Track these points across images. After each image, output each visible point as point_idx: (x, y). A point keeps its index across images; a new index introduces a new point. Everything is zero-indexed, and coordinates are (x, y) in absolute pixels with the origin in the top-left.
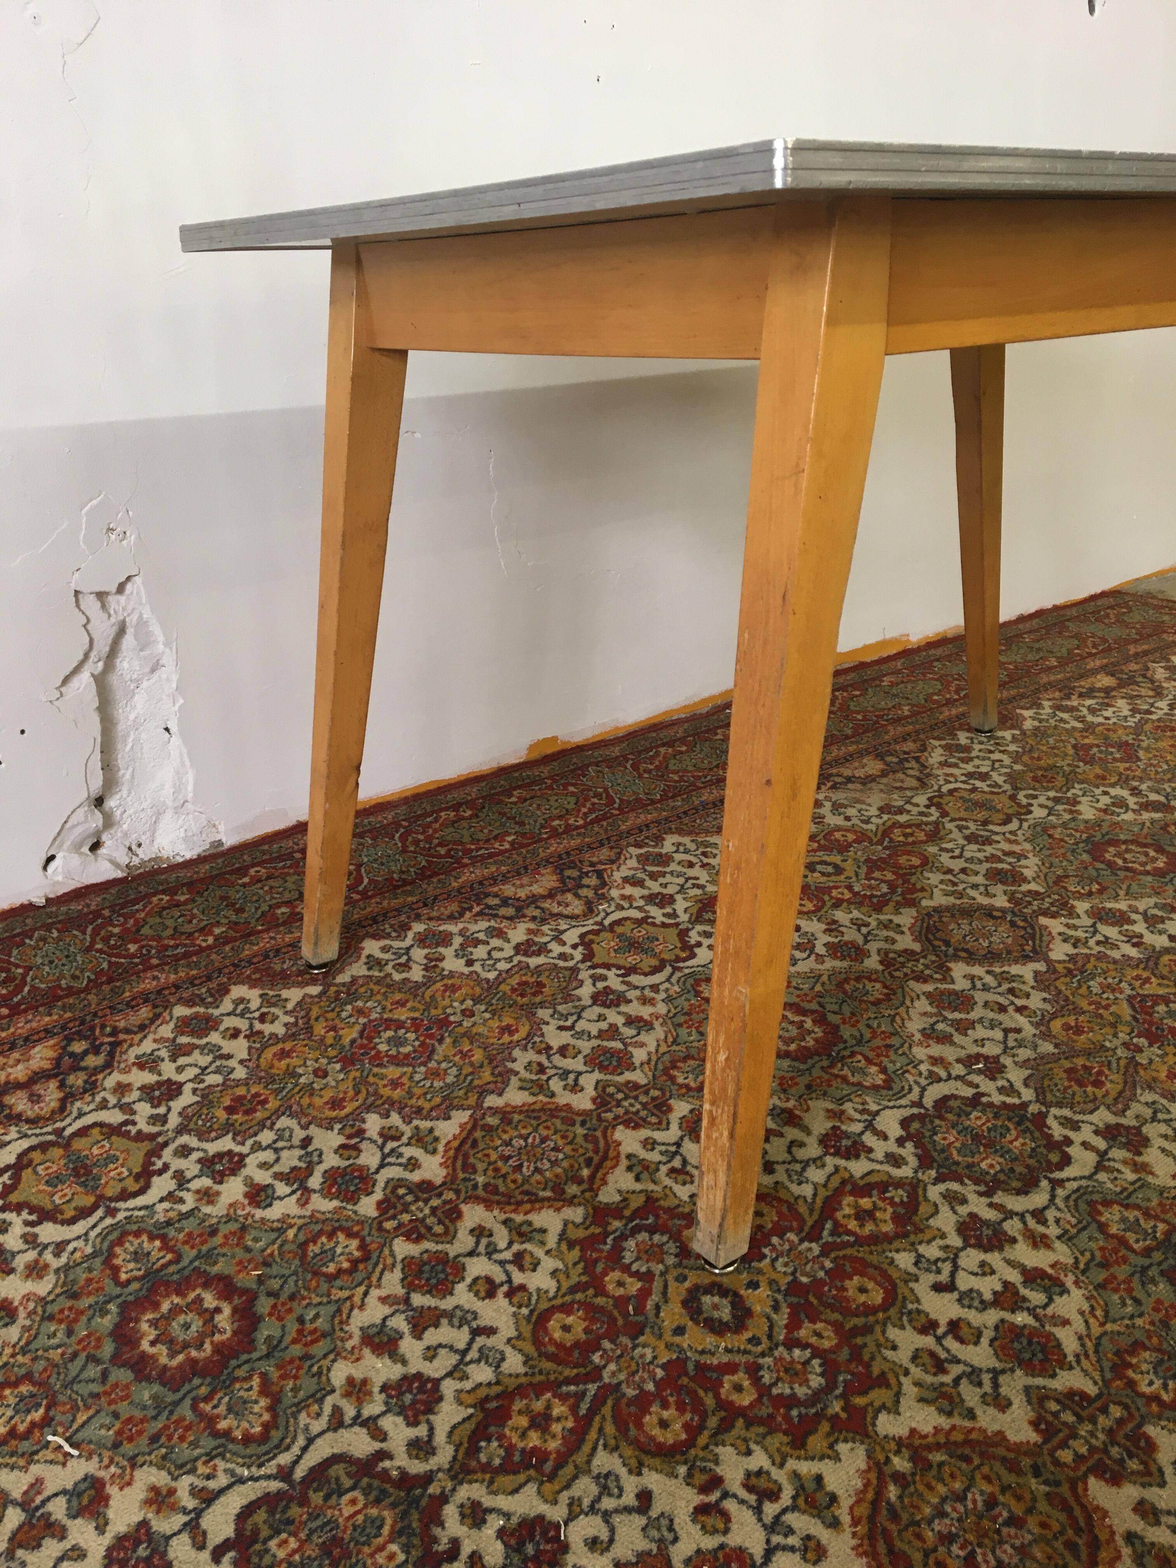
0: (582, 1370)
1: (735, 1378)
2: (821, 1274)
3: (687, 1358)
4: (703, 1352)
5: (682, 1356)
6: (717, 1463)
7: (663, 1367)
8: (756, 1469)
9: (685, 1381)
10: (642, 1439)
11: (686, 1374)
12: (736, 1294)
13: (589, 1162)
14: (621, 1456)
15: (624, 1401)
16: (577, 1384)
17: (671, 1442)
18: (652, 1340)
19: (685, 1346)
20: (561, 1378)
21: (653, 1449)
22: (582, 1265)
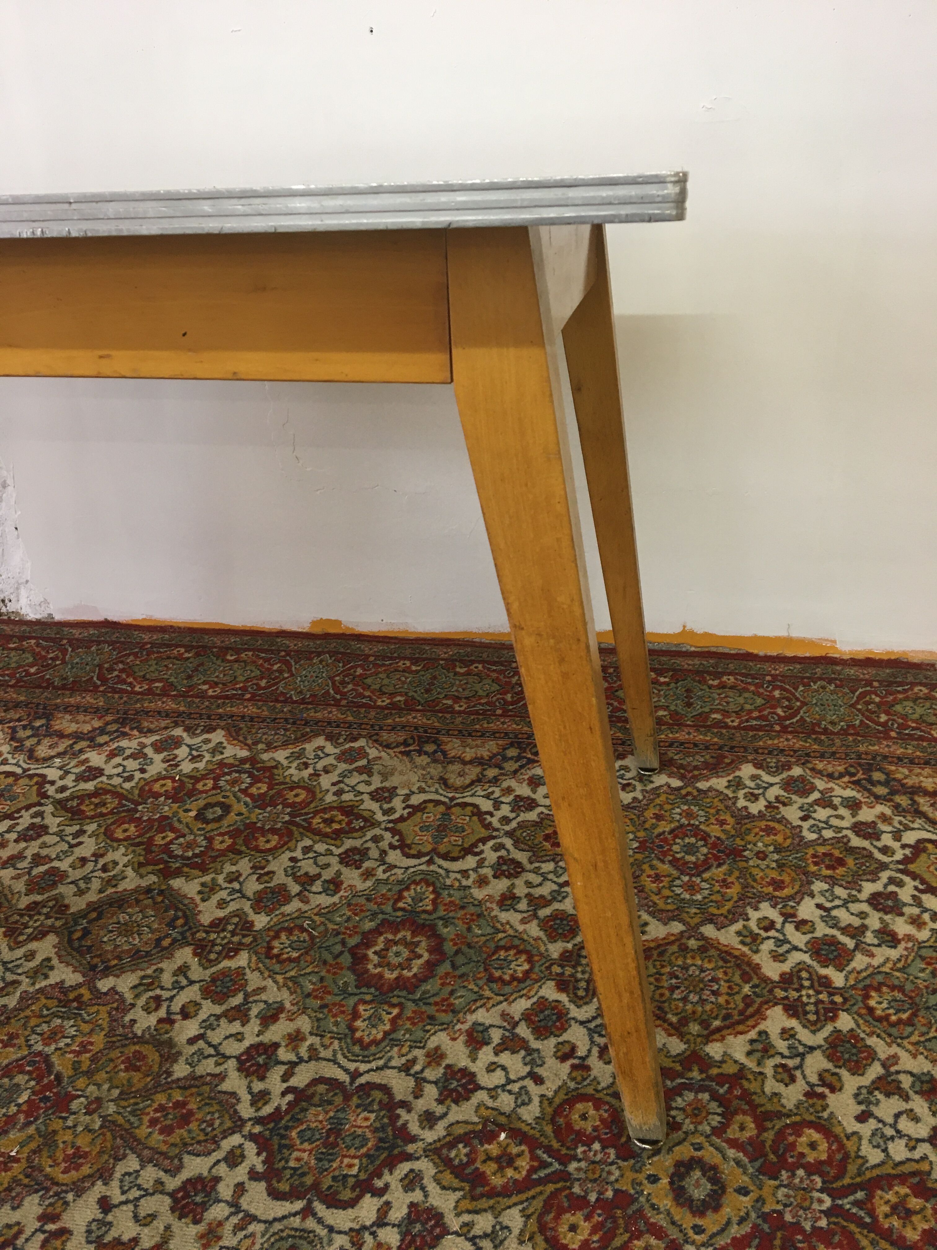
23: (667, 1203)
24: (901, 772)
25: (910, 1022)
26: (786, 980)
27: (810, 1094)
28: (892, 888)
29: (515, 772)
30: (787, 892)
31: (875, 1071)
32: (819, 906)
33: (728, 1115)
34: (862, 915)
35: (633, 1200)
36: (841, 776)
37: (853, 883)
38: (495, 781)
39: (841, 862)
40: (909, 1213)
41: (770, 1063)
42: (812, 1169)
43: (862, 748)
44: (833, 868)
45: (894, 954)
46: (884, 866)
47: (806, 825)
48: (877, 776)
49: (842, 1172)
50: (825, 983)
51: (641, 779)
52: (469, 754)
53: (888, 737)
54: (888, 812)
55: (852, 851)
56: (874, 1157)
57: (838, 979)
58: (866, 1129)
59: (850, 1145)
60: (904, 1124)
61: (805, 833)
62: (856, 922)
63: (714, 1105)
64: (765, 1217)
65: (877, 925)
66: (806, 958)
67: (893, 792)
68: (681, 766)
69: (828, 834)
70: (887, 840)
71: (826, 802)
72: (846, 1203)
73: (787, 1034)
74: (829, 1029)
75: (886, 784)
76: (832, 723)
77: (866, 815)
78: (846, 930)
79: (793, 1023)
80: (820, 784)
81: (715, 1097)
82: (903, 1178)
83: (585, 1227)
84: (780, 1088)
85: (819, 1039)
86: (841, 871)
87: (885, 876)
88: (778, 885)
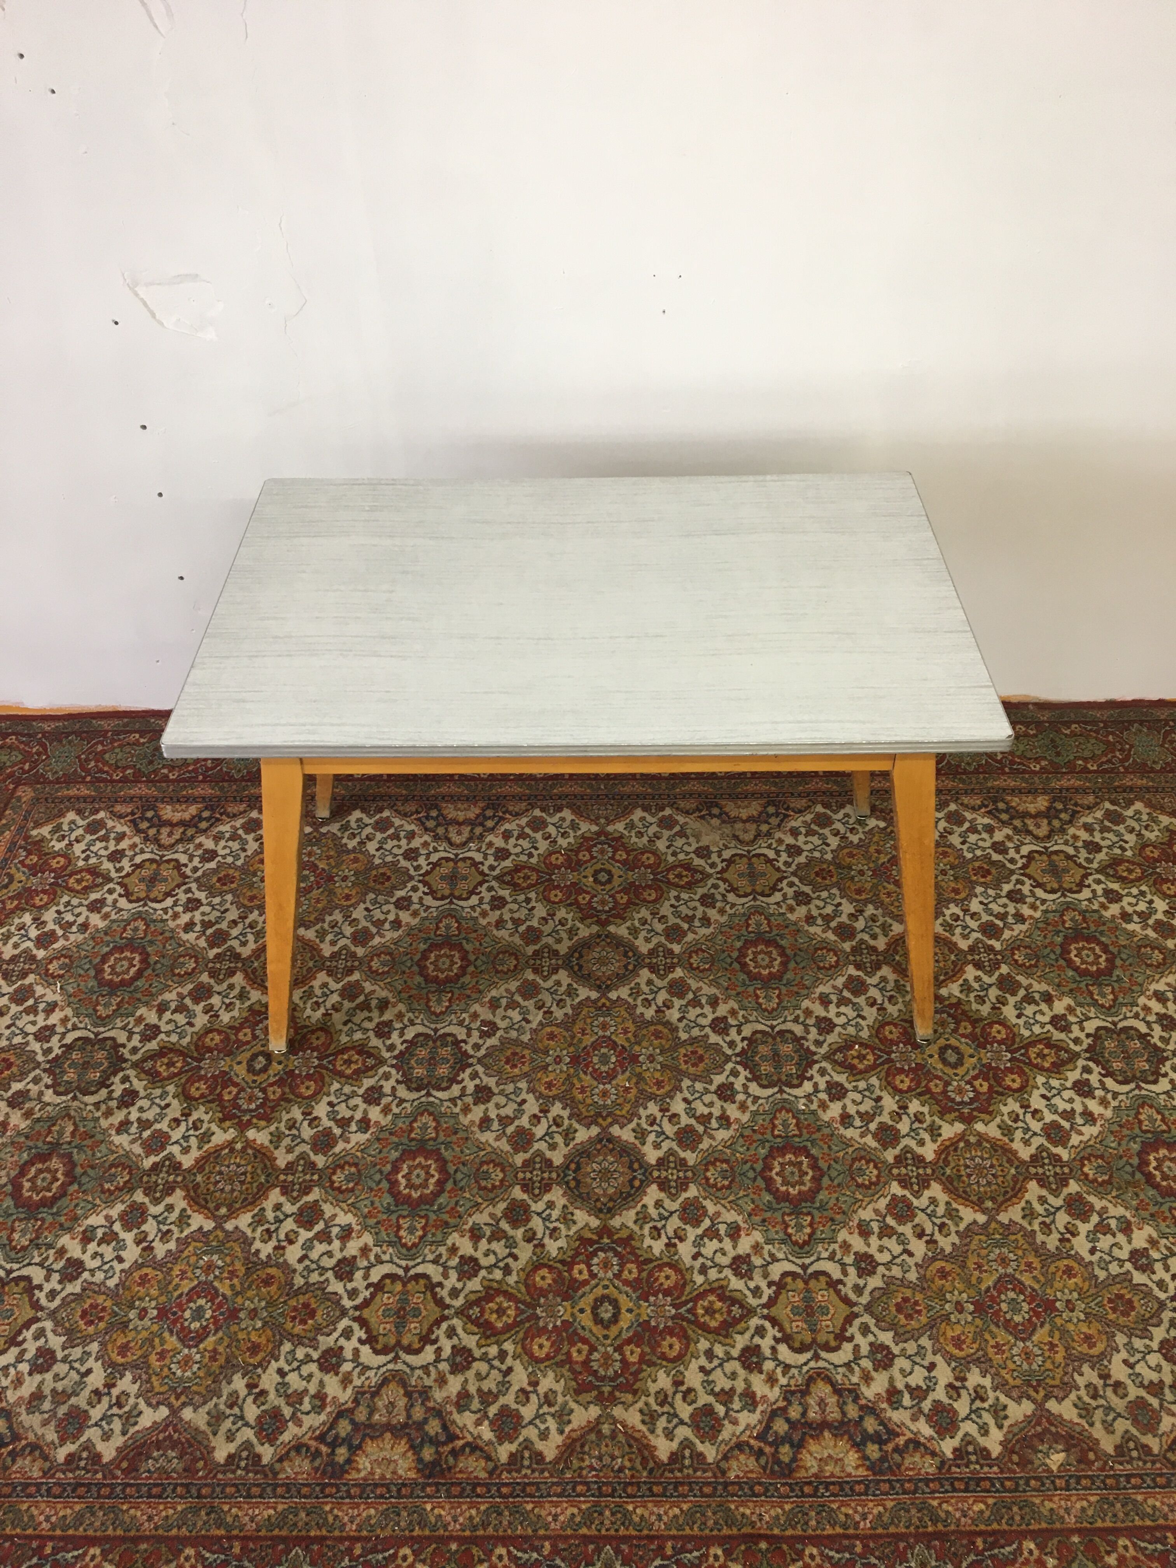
23: (940, 1066)
24: (1015, 801)
25: (1036, 966)
26: (972, 949)
27: (993, 1008)
28: (1019, 886)
29: (779, 825)
30: (963, 895)
31: (1022, 993)
32: (981, 903)
33: (958, 1023)
34: (1005, 906)
35: (924, 1066)
36: (980, 808)
37: (997, 886)
38: (769, 834)
39: (989, 872)
40: (1045, 1056)
41: (972, 995)
42: (1000, 1043)
43: (989, 784)
44: (983, 876)
45: (1024, 927)
46: (1012, 872)
47: (965, 847)
48: (1001, 805)
49: (1014, 1042)
50: (991, 949)
51: (859, 822)
52: (744, 813)
53: (1004, 773)
54: (1010, 832)
55: (994, 863)
56: (1026, 1033)
57: (997, 945)
58: (1021, 1022)
59: (1015, 1030)
60: (1039, 1017)
61: (966, 854)
62: (1002, 910)
63: (950, 1020)
64: (983, 1066)
65: (1013, 911)
66: (979, 935)
67: (1012, 818)
68: (882, 811)
69: (979, 853)
70: (1012, 853)
71: (973, 830)
72: (1017, 1055)
73: (978, 979)
74: (997, 974)
75: (1006, 811)
76: (969, 764)
77: (999, 836)
78: (997, 916)
79: (979, 973)
80: (968, 815)
81: (949, 1015)
82: (1040, 1041)
83: (907, 1080)
84: (979, 1007)
85: (993, 980)
86: (989, 878)
87: (1014, 878)
88: (956, 891)
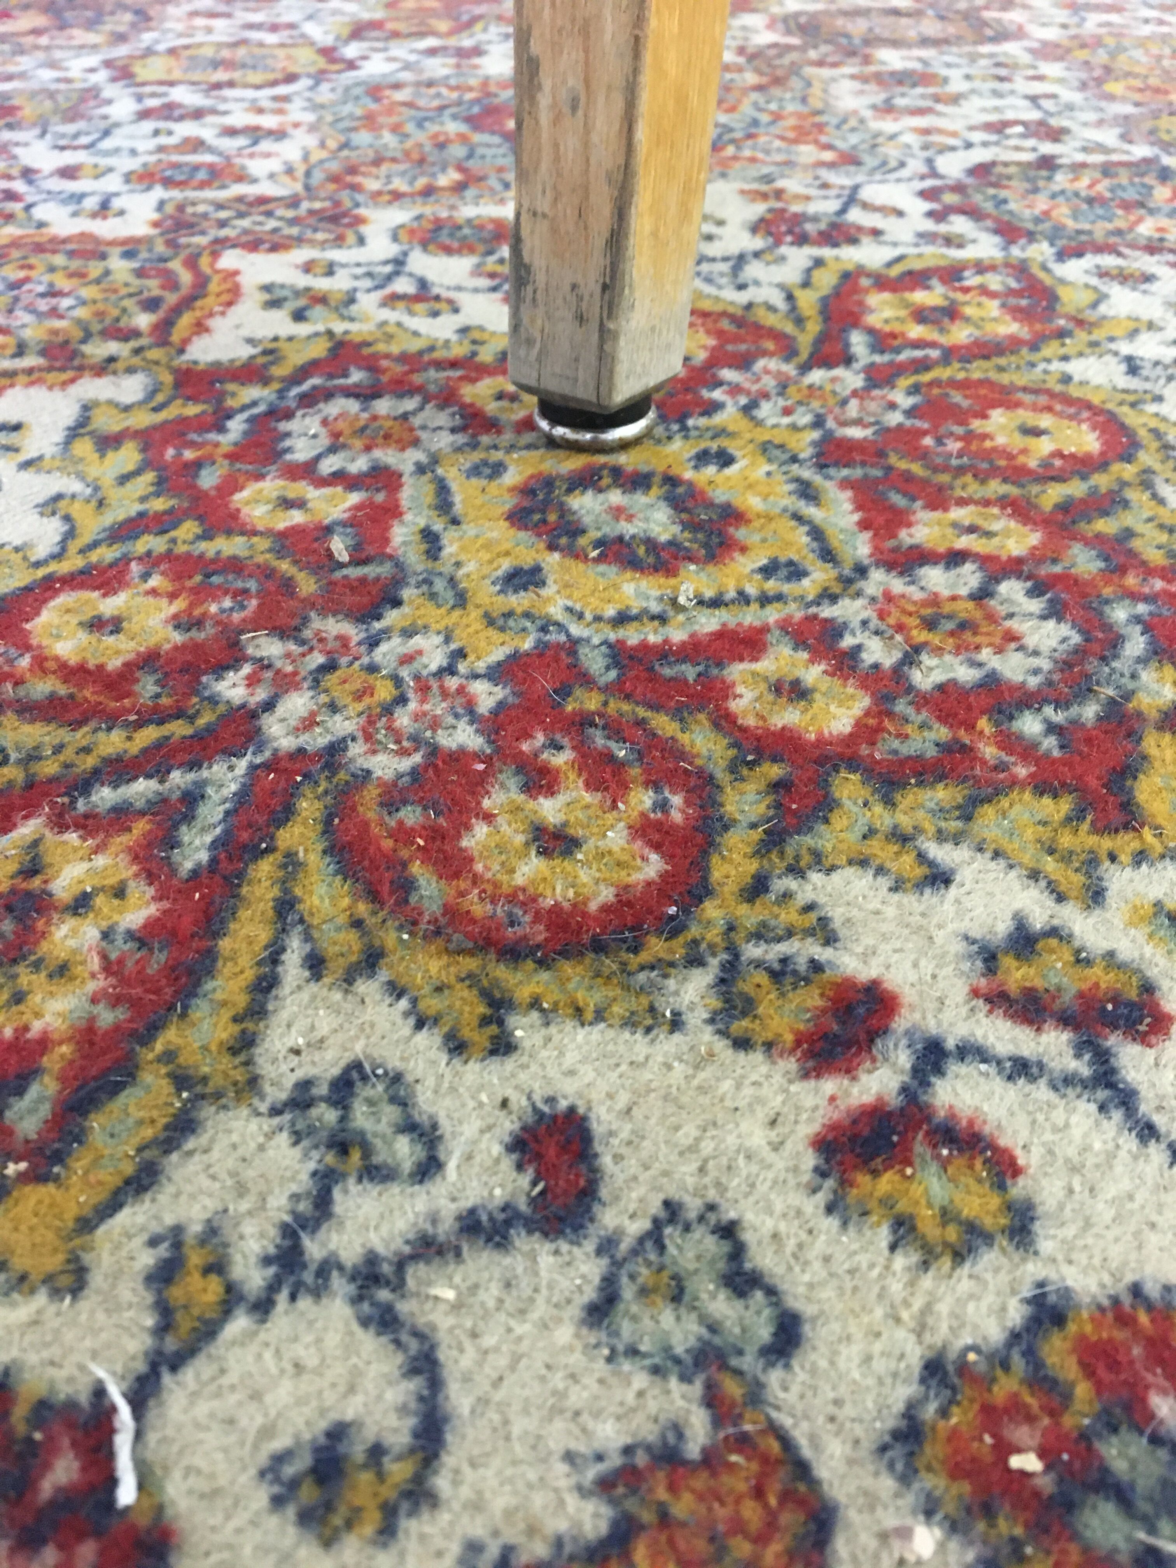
0: (178, 729)
1: (766, 665)
2: (895, 418)
3: (574, 644)
4: (622, 619)
5: (555, 637)
6: (830, 939)
7: (495, 675)
8: (1003, 927)
9: (592, 702)
10: (479, 909)
11: (587, 680)
12: (671, 481)
13: (151, 304)
14: (396, 990)
15: (371, 794)
16: (162, 775)
17: (606, 895)
18: (433, 614)
19: (556, 611)
20: (90, 762)
21: (540, 934)
22: (150, 476)
